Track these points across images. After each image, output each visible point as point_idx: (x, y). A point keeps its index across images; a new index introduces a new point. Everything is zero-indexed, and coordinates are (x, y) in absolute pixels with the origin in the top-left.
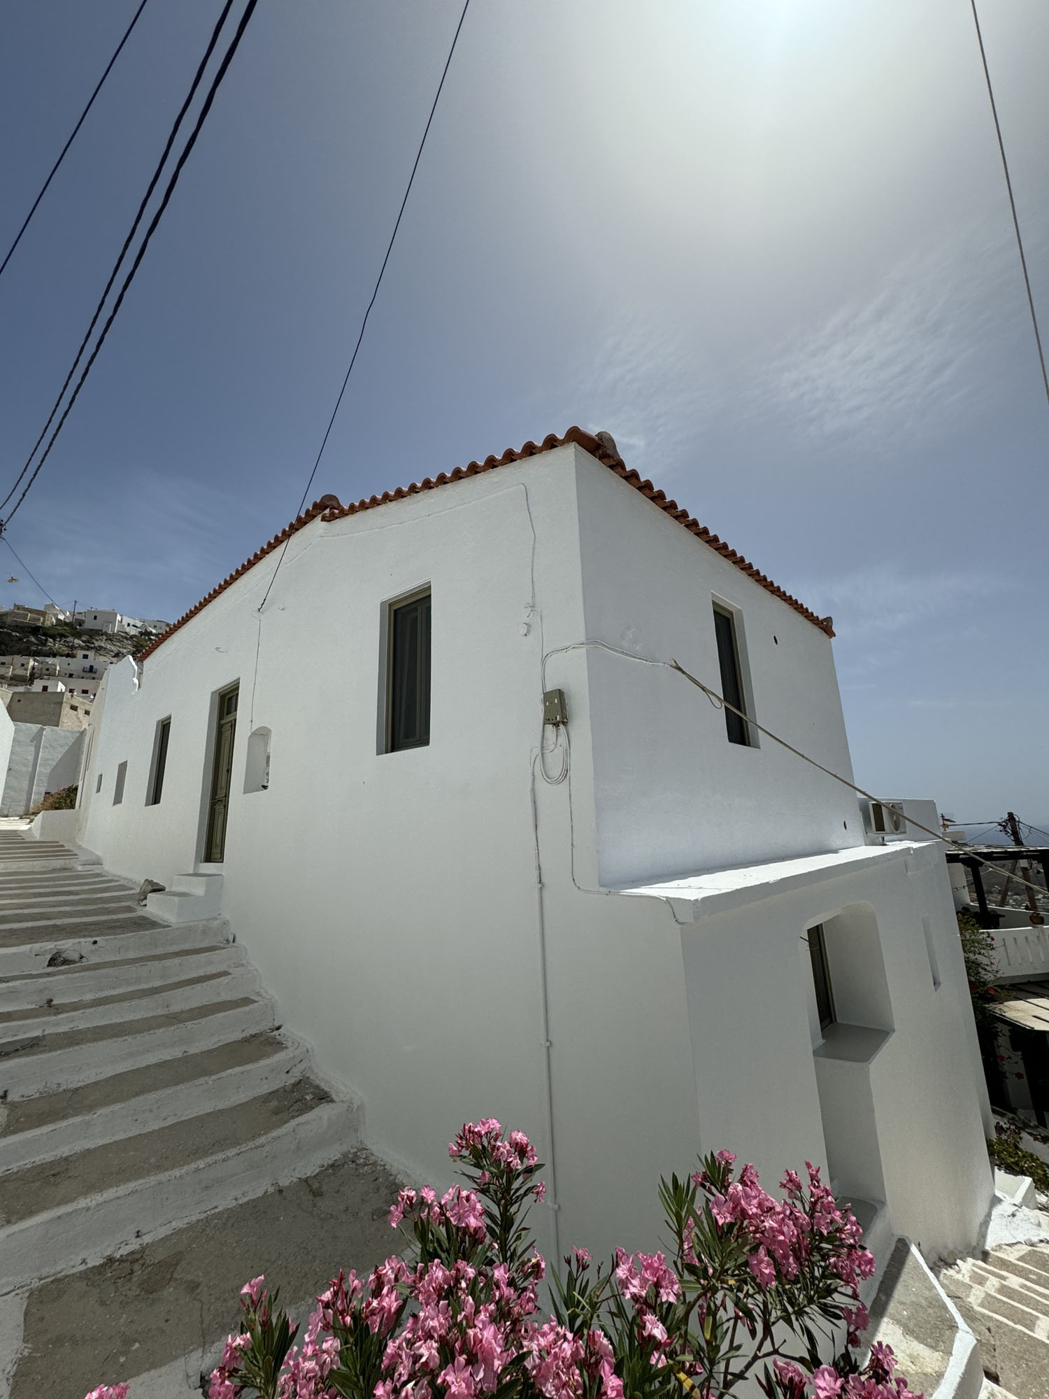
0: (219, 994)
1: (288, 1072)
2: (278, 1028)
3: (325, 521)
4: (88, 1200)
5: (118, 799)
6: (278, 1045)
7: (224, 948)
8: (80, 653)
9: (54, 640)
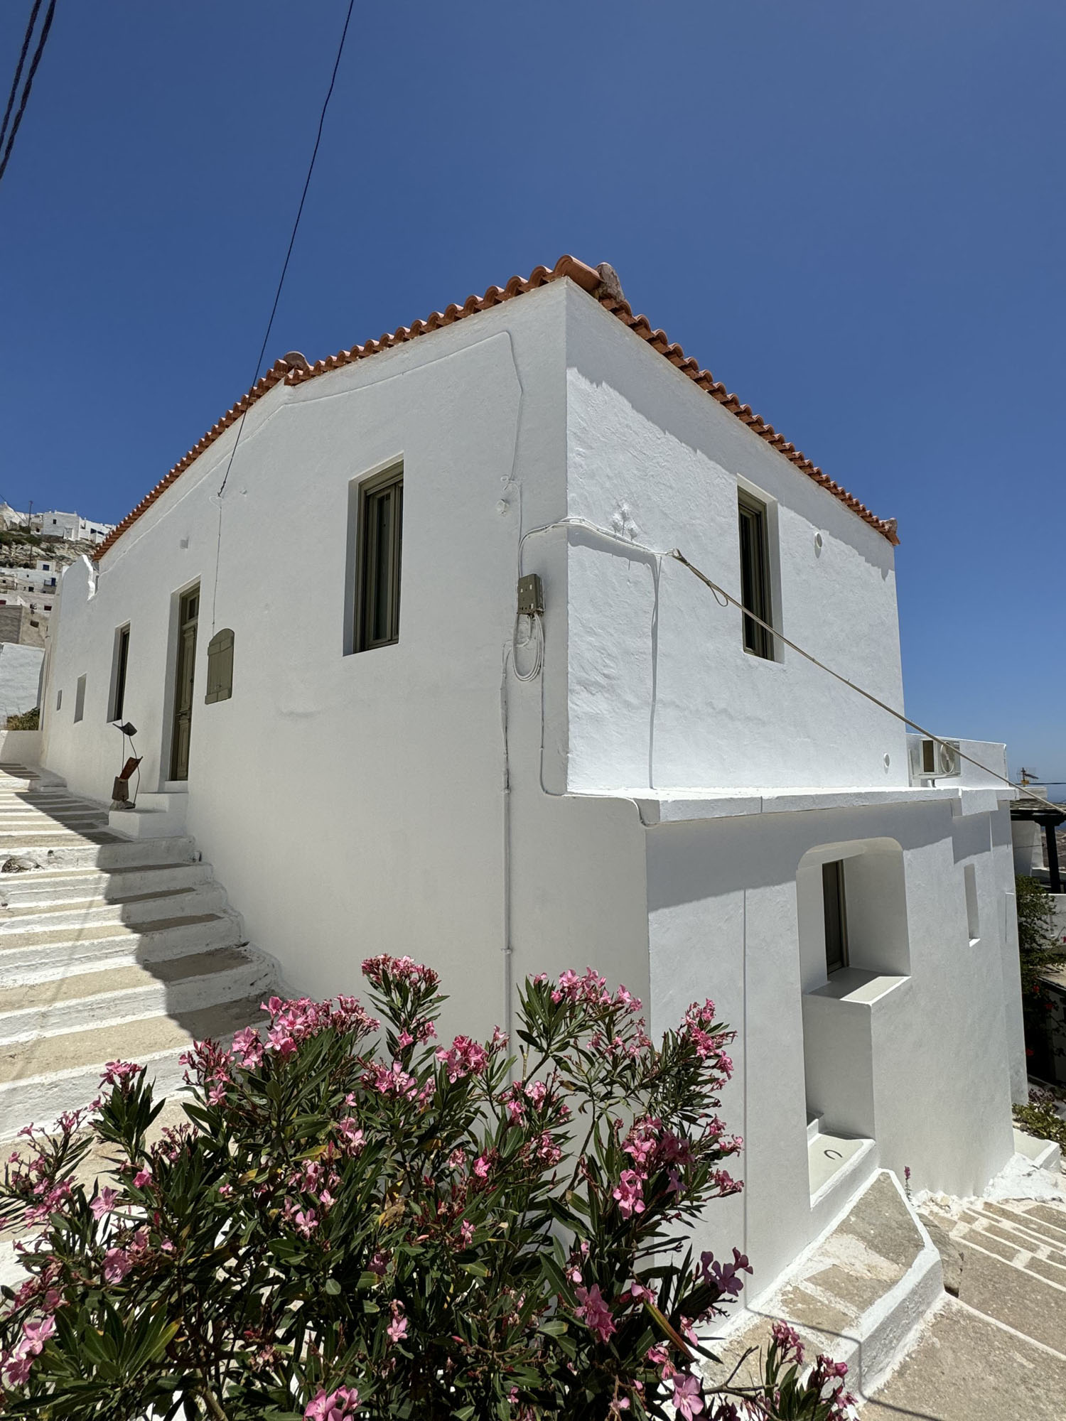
0: (183, 909)
1: (252, 984)
2: (245, 945)
3: (289, 384)
4: (43, 1077)
5: (79, 717)
6: (244, 960)
7: (189, 865)
8: (40, 563)
9: (10, 548)
